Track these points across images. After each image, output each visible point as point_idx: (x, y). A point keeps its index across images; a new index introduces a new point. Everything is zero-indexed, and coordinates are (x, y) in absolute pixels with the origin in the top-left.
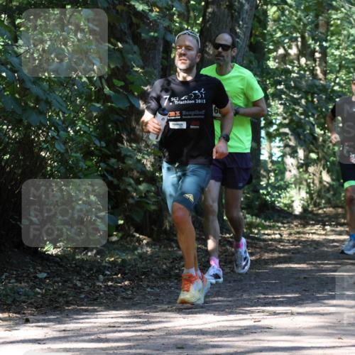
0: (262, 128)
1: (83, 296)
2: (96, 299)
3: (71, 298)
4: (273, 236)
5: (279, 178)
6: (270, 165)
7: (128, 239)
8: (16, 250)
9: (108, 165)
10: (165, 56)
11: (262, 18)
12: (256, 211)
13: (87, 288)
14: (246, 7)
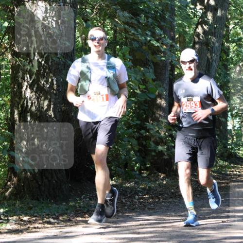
0: (229, 112)
1: (126, 208)
2: (134, 209)
3: (120, 209)
4: (235, 173)
5: (238, 139)
6: (233, 132)
7: (153, 175)
8: (89, 182)
9: (140, 134)
10: (171, 73)
11: (227, 51)
12: (226, 158)
13: (128, 203)
14: (217, 44)
